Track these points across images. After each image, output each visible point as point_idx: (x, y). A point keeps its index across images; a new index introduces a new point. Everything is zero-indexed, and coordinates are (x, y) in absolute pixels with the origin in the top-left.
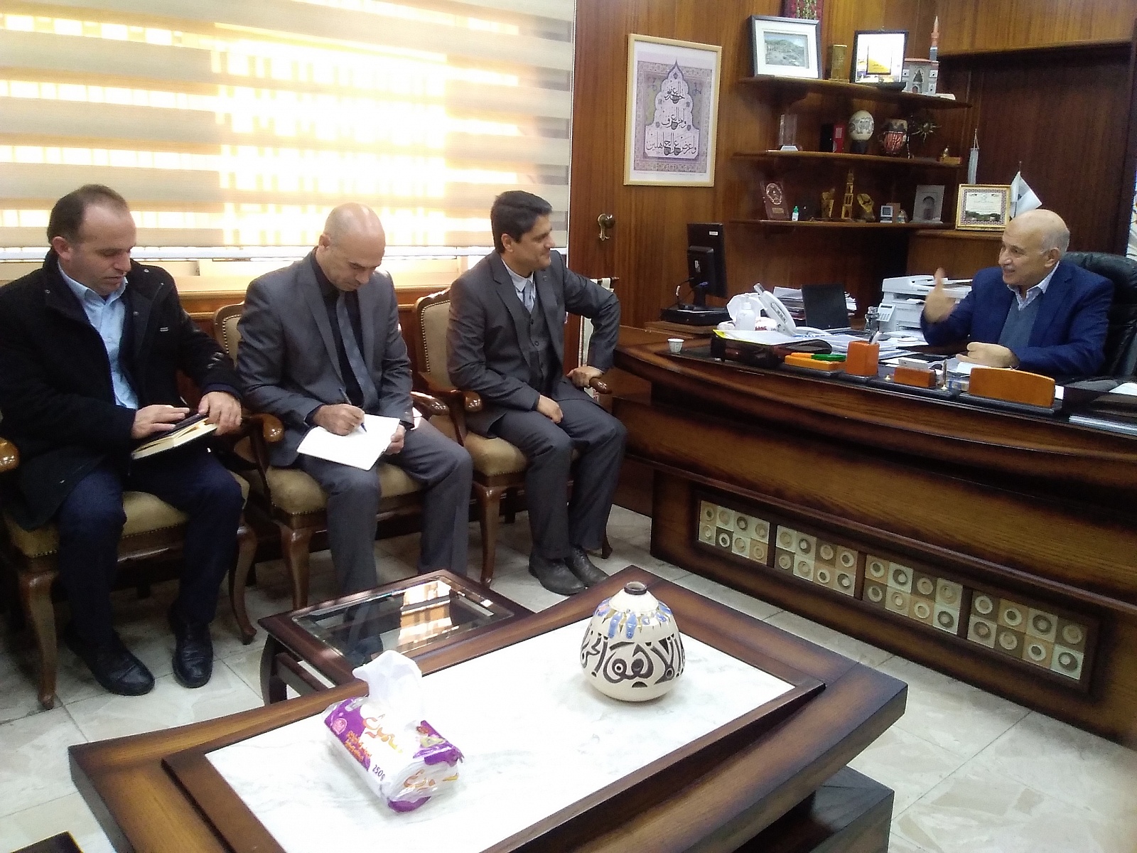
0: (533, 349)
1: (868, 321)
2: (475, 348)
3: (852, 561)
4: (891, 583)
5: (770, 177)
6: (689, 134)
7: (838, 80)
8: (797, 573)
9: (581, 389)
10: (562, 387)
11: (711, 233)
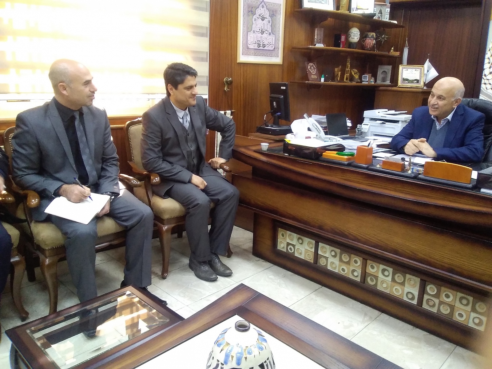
0: (189, 150)
1: (357, 132)
2: (156, 150)
3: (359, 263)
4: (380, 275)
5: (310, 60)
6: (270, 37)
7: (343, 11)
8: (329, 268)
9: (215, 169)
10: (205, 169)
11: (282, 88)
